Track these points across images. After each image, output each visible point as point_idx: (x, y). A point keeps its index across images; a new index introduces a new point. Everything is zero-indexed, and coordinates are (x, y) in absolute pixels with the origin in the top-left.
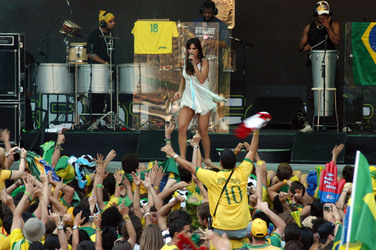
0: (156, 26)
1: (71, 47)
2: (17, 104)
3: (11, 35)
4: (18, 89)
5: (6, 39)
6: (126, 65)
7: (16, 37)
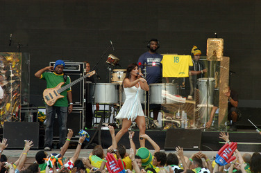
0: (178, 59)
1: (114, 72)
2: (82, 110)
3: (78, 64)
4: (82, 100)
5: (75, 66)
6: (156, 84)
7: (82, 65)
